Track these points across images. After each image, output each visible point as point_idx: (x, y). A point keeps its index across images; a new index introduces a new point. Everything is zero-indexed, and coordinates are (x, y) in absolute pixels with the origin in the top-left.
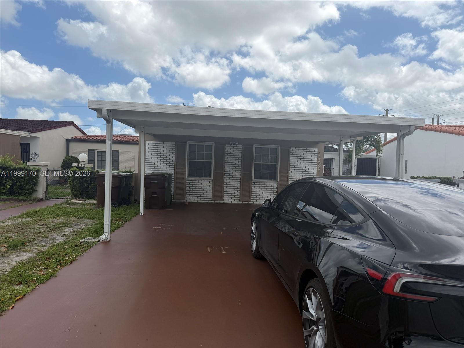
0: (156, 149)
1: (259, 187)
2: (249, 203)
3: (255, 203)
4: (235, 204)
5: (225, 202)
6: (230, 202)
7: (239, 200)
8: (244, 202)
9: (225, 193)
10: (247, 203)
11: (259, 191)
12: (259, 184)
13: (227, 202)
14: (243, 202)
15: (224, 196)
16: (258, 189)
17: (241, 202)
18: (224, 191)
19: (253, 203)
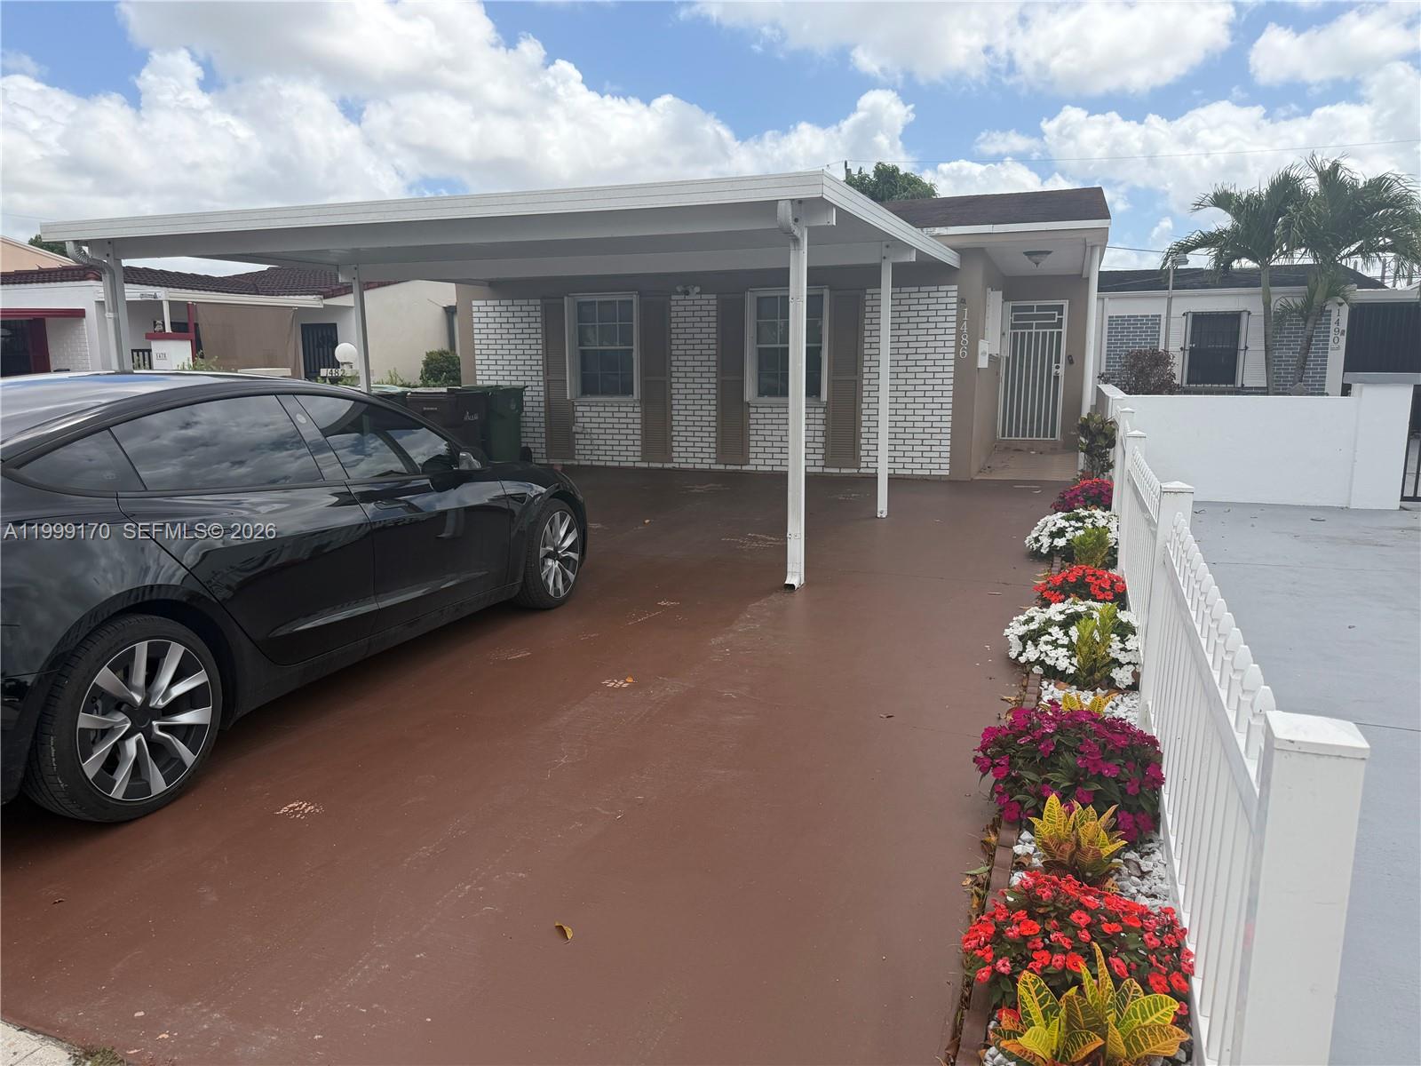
0: (497, 320)
1: (769, 421)
2: (744, 468)
3: (760, 468)
4: (702, 471)
5: (677, 466)
6: (691, 466)
7: (714, 461)
8: (729, 467)
9: (675, 438)
10: (739, 468)
11: (769, 433)
12: (769, 410)
13: (682, 466)
14: (726, 465)
15: (675, 449)
16: (767, 427)
17: (722, 467)
18: (673, 433)
19: (753, 468)
